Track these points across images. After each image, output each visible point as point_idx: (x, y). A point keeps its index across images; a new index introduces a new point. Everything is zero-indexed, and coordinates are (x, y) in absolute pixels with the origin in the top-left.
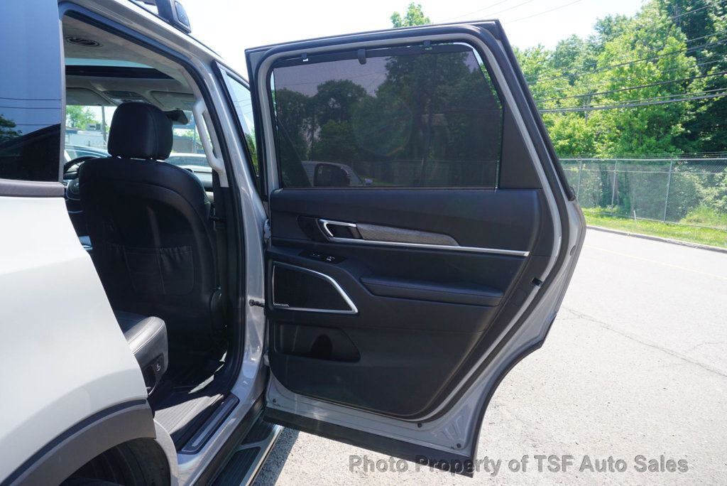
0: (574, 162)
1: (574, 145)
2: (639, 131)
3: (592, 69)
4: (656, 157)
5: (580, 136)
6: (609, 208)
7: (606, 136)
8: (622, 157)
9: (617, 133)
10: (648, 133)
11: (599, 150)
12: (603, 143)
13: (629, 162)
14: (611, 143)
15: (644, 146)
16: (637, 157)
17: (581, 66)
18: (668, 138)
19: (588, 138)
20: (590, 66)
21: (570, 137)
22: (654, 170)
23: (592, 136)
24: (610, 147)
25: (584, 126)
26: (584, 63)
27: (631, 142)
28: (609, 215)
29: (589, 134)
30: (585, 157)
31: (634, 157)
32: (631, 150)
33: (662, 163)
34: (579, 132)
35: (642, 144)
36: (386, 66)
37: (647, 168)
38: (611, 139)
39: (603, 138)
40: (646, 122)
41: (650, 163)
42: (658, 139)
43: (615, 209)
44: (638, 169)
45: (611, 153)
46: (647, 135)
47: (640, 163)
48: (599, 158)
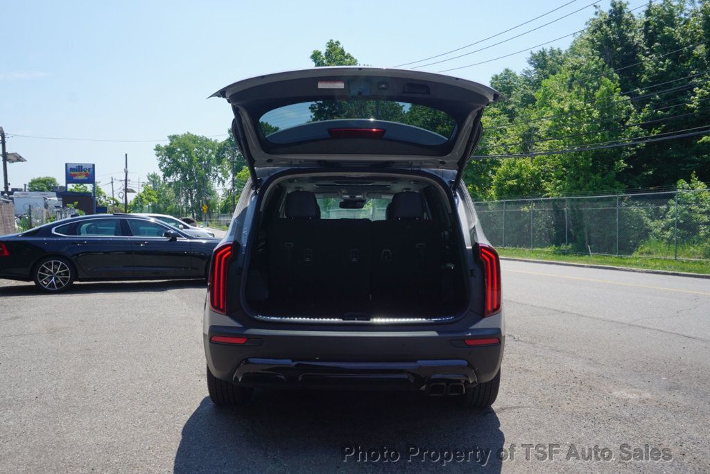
0: (524, 203)
1: (522, 184)
2: (584, 169)
3: (530, 105)
4: (603, 194)
5: (527, 176)
6: (563, 247)
7: (553, 174)
8: (571, 195)
9: (564, 171)
10: (594, 170)
11: (548, 189)
12: (551, 181)
13: (578, 200)
14: (558, 181)
15: (591, 183)
16: (586, 195)
17: (519, 102)
18: (612, 174)
19: (535, 177)
20: (529, 101)
21: (517, 176)
22: (602, 206)
23: (539, 174)
24: (558, 185)
25: (530, 165)
26: (522, 98)
27: (578, 179)
28: (564, 253)
29: (536, 173)
30: (534, 198)
31: (582, 195)
32: (579, 187)
33: (609, 199)
34: (526, 171)
35: (589, 182)
36: (310, 108)
37: (595, 204)
38: (558, 178)
39: (551, 176)
40: (591, 159)
41: (598, 200)
42: (603, 176)
43: (570, 247)
44: (587, 206)
45: (559, 191)
46: (593, 172)
47: (589, 200)
48: (548, 196)
